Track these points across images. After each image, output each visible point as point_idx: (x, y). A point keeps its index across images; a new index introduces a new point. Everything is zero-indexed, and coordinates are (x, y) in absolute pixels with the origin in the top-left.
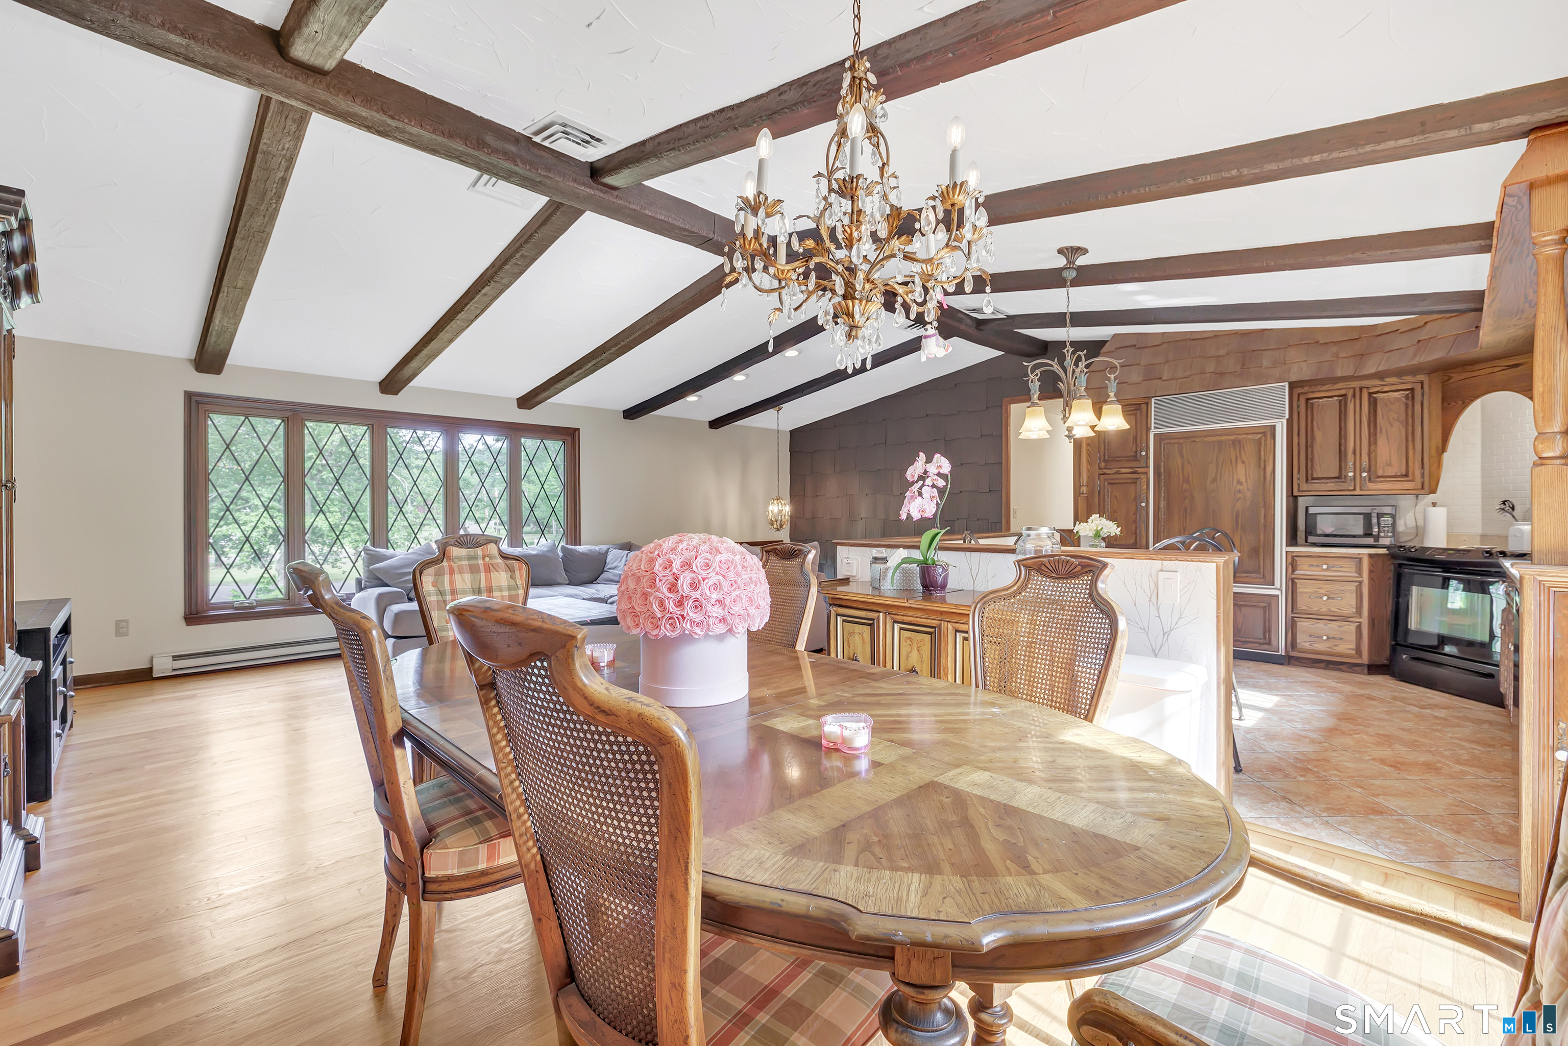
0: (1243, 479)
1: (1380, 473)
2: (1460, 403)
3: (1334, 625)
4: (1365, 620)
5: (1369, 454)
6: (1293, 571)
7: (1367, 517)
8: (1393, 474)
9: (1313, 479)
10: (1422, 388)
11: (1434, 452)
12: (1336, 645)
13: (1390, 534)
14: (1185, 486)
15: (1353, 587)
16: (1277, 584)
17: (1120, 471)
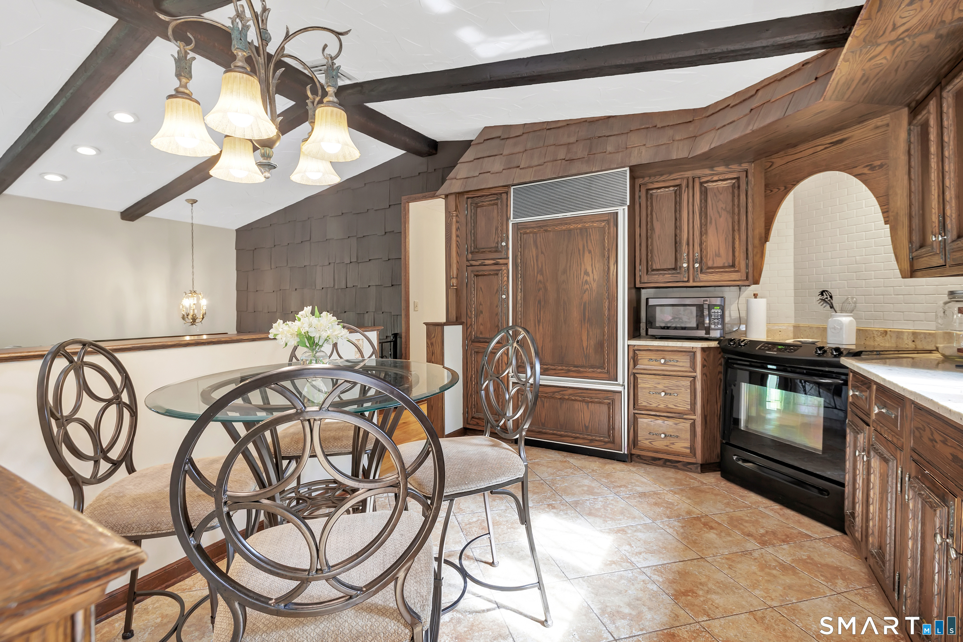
0: (589, 270)
1: (710, 264)
2: (783, 188)
3: (670, 422)
4: (698, 417)
5: (701, 244)
6: (635, 365)
7: (700, 308)
8: (721, 265)
9: (653, 270)
10: (747, 176)
11: (757, 242)
12: (673, 444)
13: (720, 326)
14: (540, 277)
15: (687, 383)
16: (620, 380)
17: (484, 262)
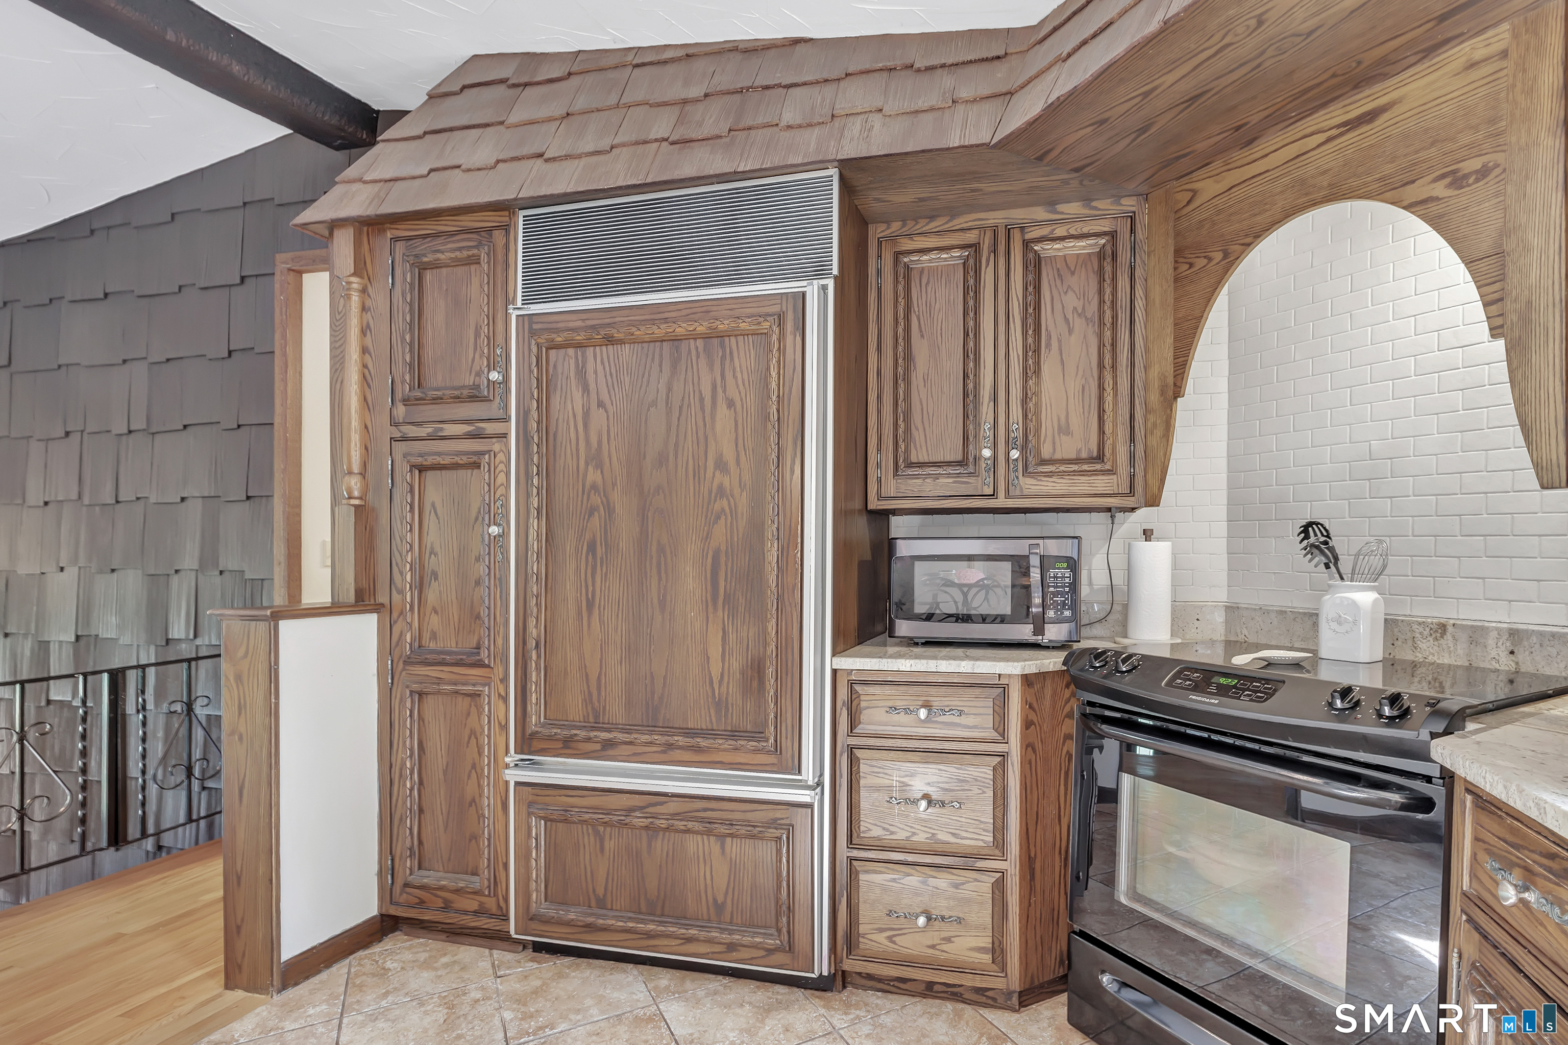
0: (729, 455)
1: (1046, 452)
2: (1218, 256)
3: (942, 881)
4: (1011, 865)
5: (1025, 400)
6: (853, 723)
7: (1021, 564)
8: (1073, 455)
9: (910, 465)
10: (1132, 230)
11: (1154, 398)
12: (948, 940)
13: (1067, 613)
14: (593, 476)
15: (984, 772)
16: (808, 774)
17: (441, 429)
